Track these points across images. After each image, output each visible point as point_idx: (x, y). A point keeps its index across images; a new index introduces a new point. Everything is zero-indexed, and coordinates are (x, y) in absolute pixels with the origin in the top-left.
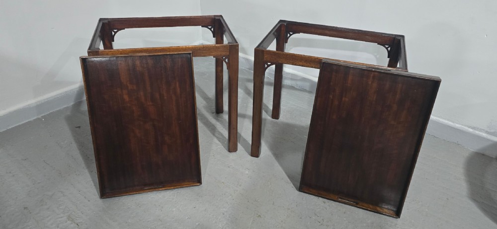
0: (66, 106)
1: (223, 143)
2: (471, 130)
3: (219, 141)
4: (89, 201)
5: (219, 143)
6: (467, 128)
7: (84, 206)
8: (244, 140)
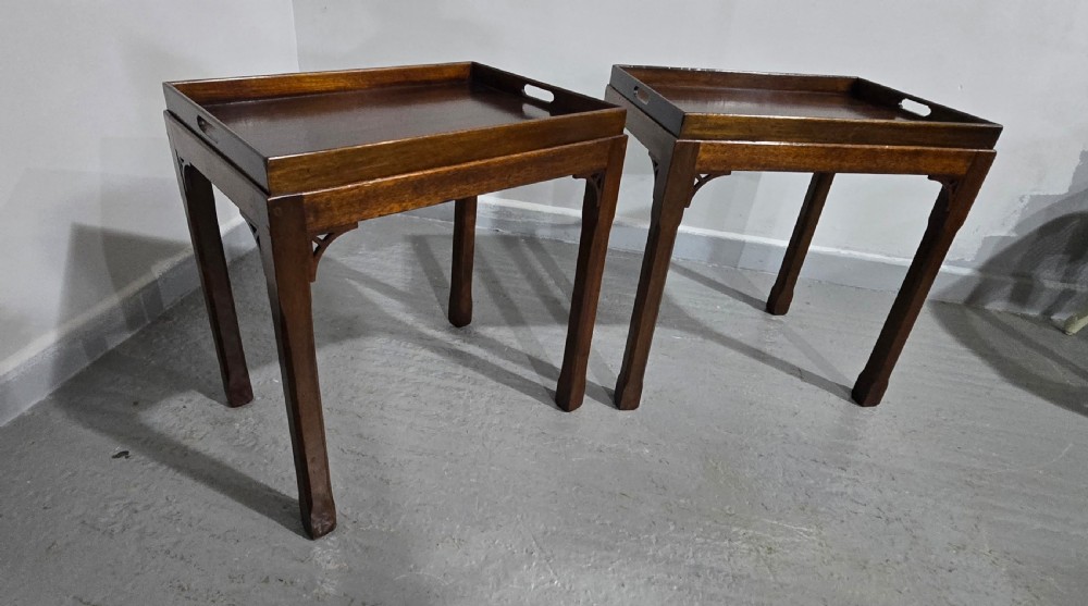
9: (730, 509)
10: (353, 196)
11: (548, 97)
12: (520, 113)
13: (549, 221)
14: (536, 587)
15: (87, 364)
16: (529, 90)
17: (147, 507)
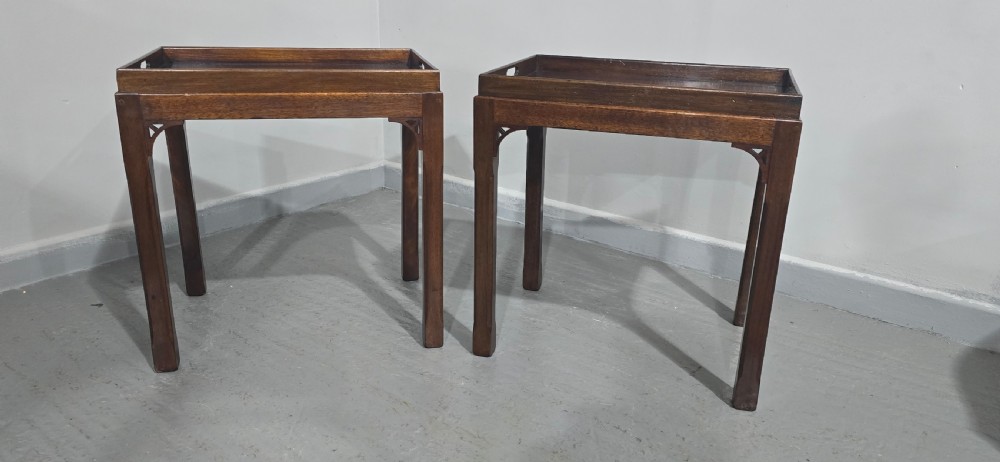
0: (79, 270)
1: (412, 332)
2: (957, 299)
3: (406, 328)
4: (88, 437)
5: (404, 331)
6: (948, 295)
7: (74, 448)
8: (461, 326)
13: (562, 217)
15: (128, 256)
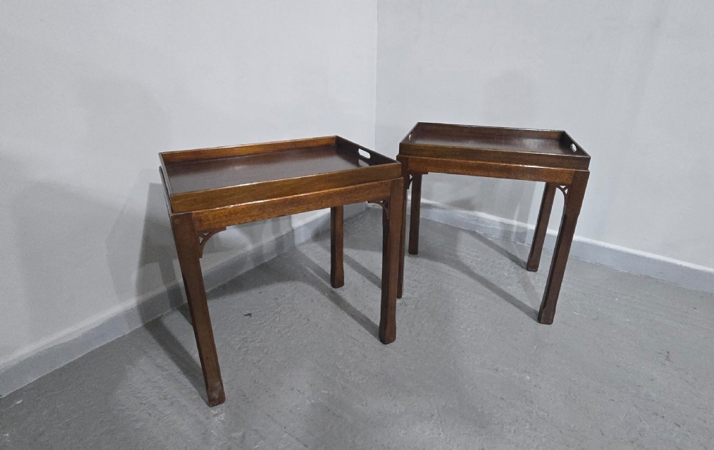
9: (574, 427)
10: (221, 213)
11: (368, 156)
12: (357, 164)
14: (429, 434)
16: (361, 152)
17: (251, 341)
